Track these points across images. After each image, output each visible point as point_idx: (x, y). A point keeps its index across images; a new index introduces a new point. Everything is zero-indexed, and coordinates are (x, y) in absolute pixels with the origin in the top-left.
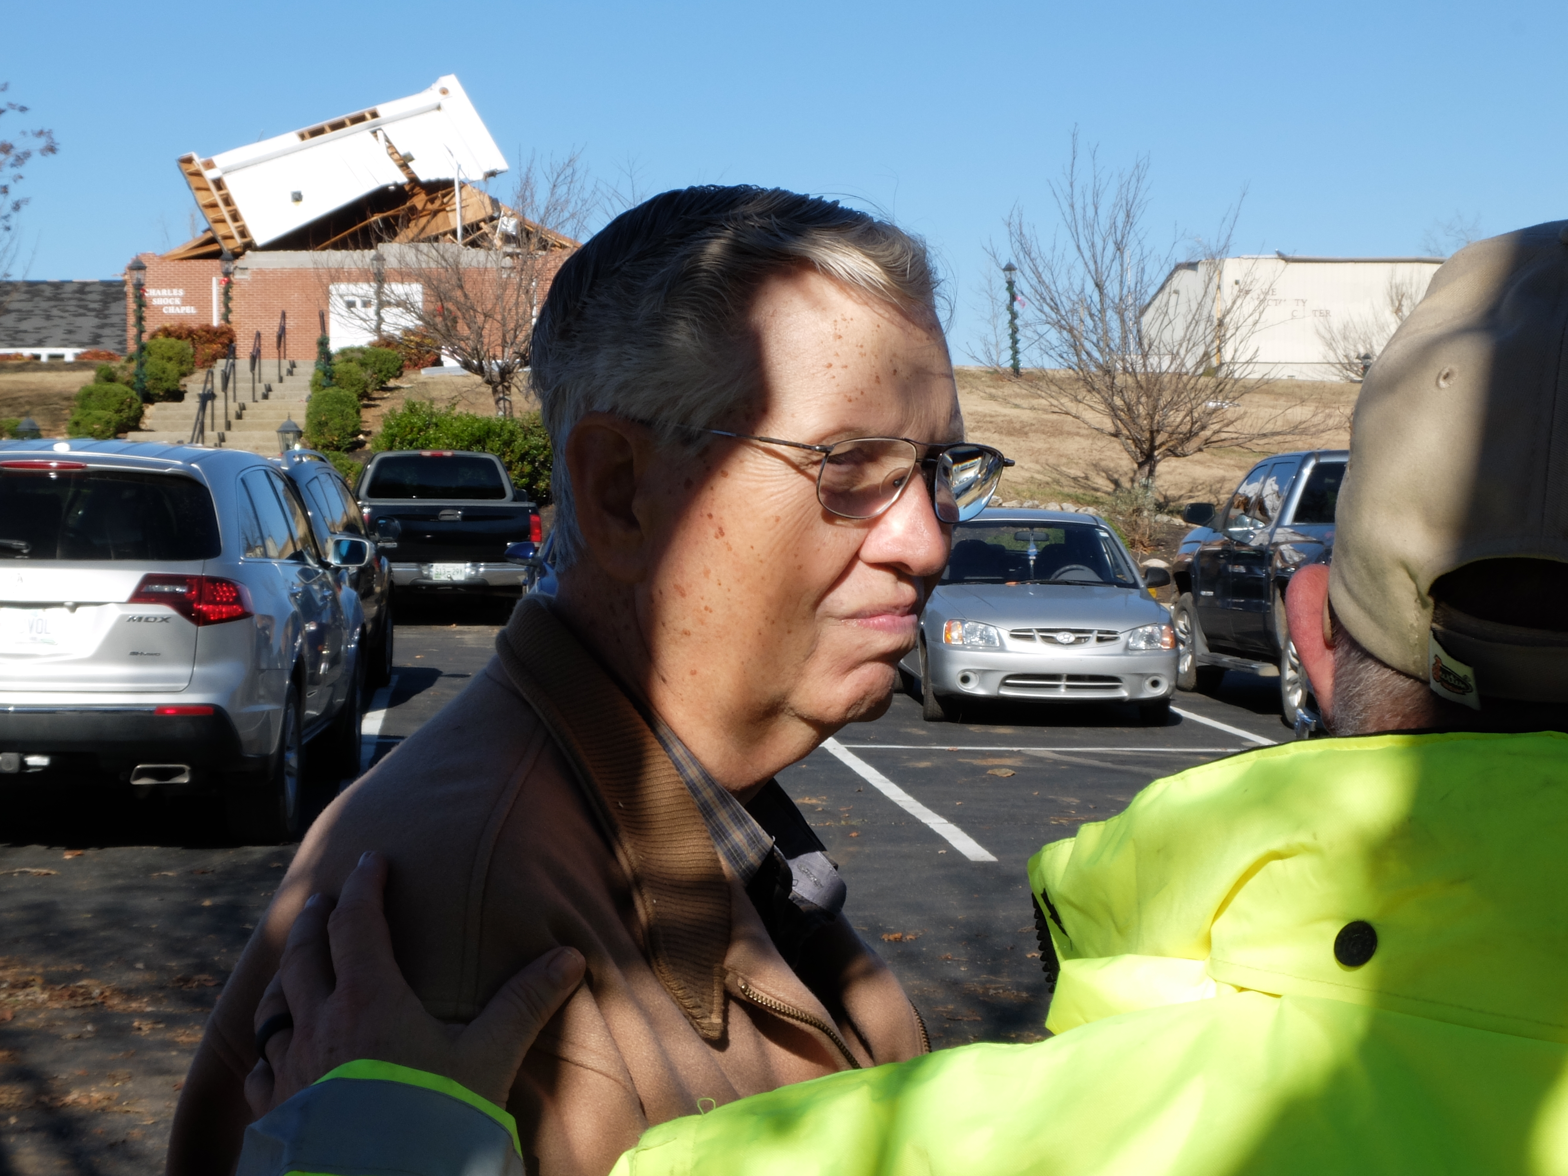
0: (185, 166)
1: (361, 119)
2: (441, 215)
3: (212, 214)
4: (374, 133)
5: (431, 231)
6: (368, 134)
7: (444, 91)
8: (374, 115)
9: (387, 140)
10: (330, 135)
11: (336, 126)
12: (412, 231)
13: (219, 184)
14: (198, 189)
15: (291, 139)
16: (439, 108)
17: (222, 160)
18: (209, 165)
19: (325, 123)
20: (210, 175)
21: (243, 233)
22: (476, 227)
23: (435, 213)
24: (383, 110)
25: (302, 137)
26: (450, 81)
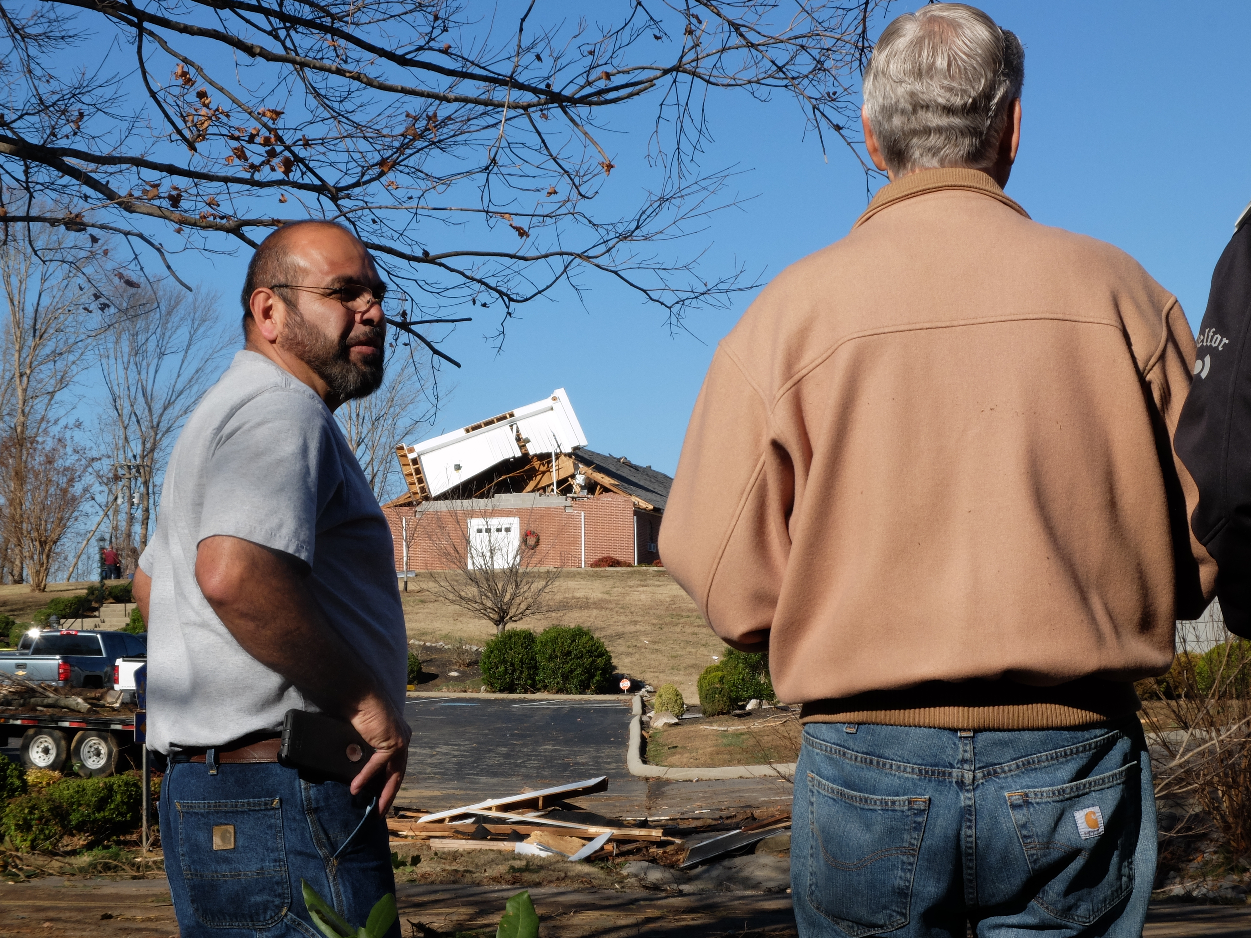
0: (399, 451)
1: (504, 418)
2: (547, 474)
3: (409, 480)
4: (511, 426)
5: (542, 484)
6: (508, 427)
7: (554, 399)
8: (512, 415)
9: (518, 431)
10: (484, 429)
11: (487, 424)
12: (532, 485)
13: (415, 461)
14: (404, 465)
15: (461, 432)
16: (552, 409)
17: (419, 447)
18: (411, 450)
19: (482, 422)
20: (411, 456)
21: (423, 490)
22: (565, 480)
23: (544, 473)
24: (517, 412)
25: (468, 431)
26: (560, 393)
